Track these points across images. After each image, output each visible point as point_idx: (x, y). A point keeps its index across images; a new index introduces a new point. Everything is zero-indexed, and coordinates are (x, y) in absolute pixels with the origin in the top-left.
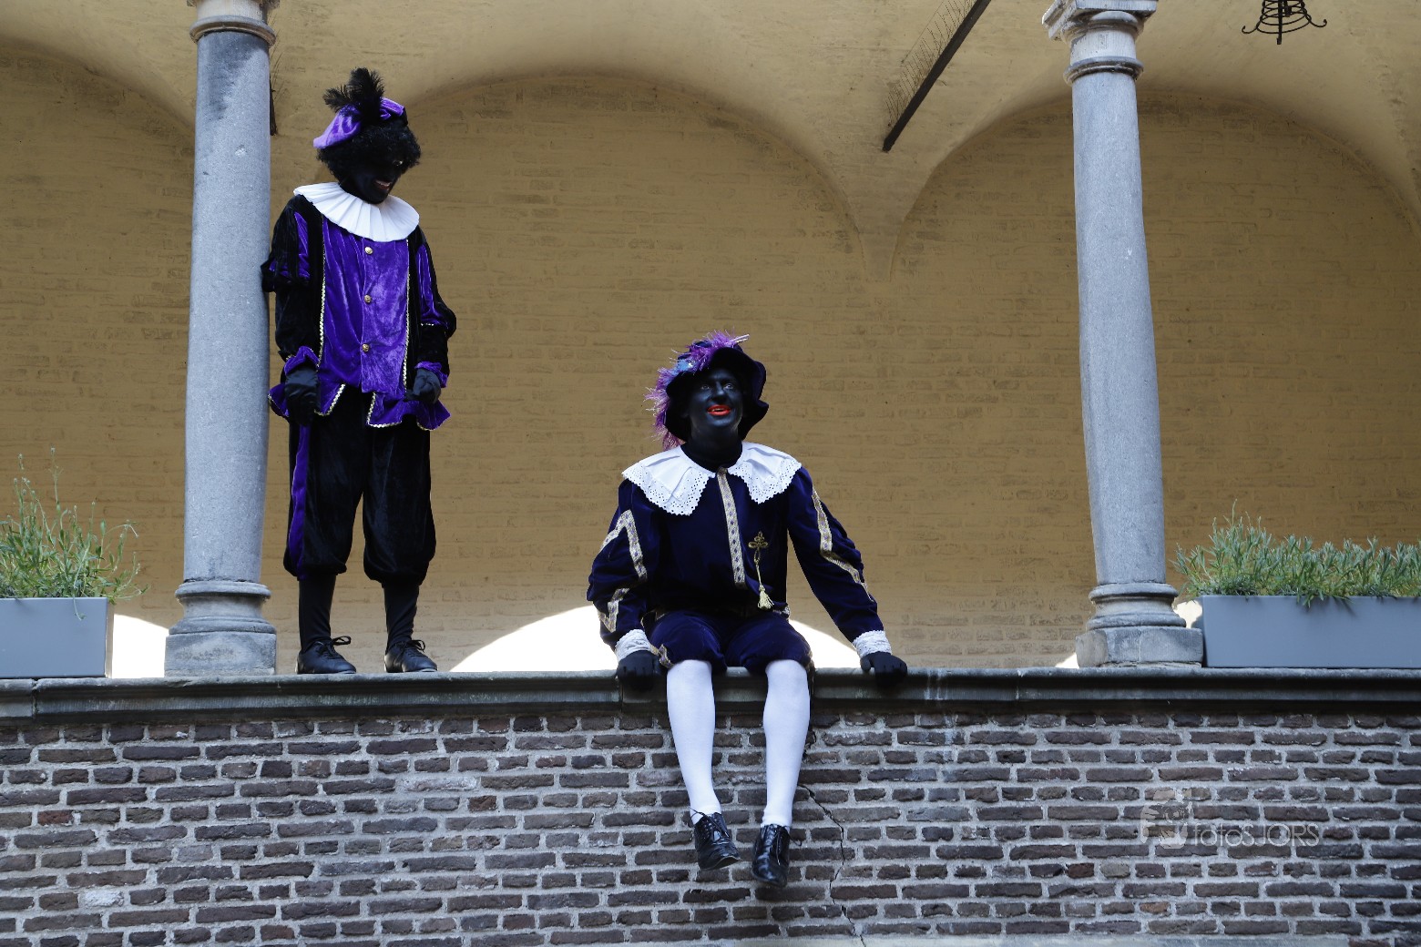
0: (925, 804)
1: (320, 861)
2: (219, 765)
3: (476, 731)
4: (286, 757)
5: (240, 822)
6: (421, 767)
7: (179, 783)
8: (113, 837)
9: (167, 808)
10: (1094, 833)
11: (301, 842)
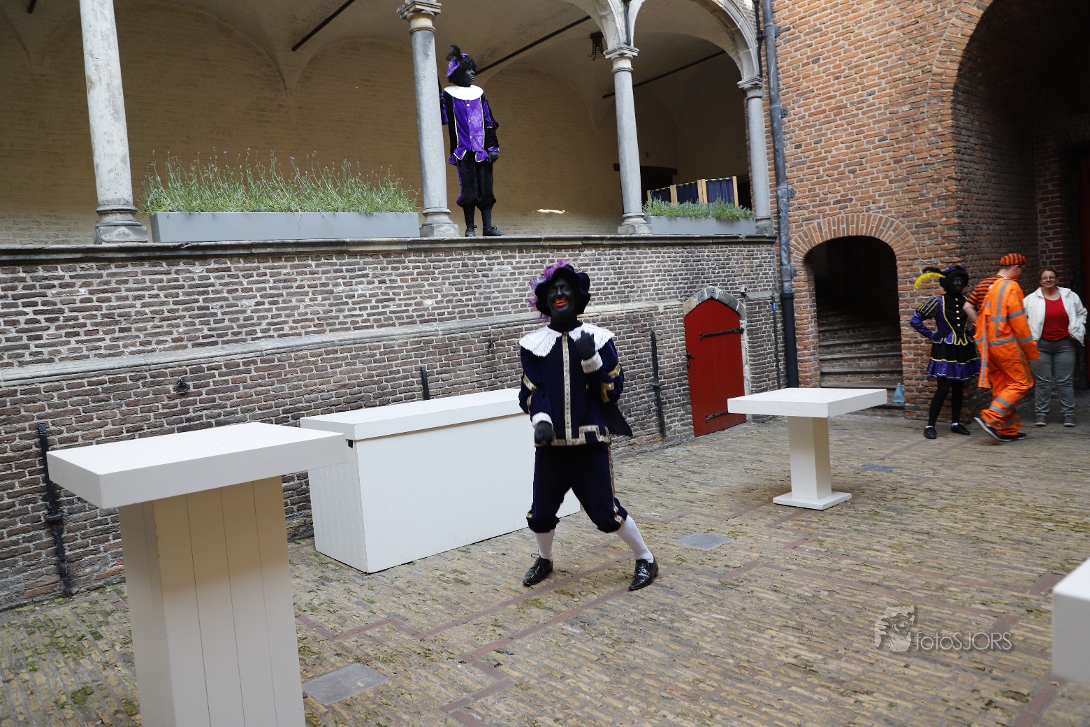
0: (603, 271)
1: (478, 291)
2: (451, 264)
3: (509, 254)
4: (466, 261)
5: (458, 280)
6: (498, 264)
7: (443, 269)
8: (429, 285)
9: (441, 276)
10: (634, 277)
11: (473, 285)
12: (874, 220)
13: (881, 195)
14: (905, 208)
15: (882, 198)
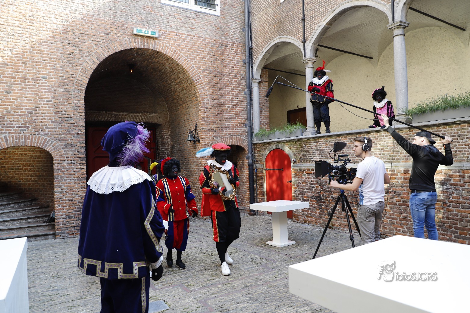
12: (42, 139)
13: (47, 128)
14: (59, 136)
15: (47, 129)
